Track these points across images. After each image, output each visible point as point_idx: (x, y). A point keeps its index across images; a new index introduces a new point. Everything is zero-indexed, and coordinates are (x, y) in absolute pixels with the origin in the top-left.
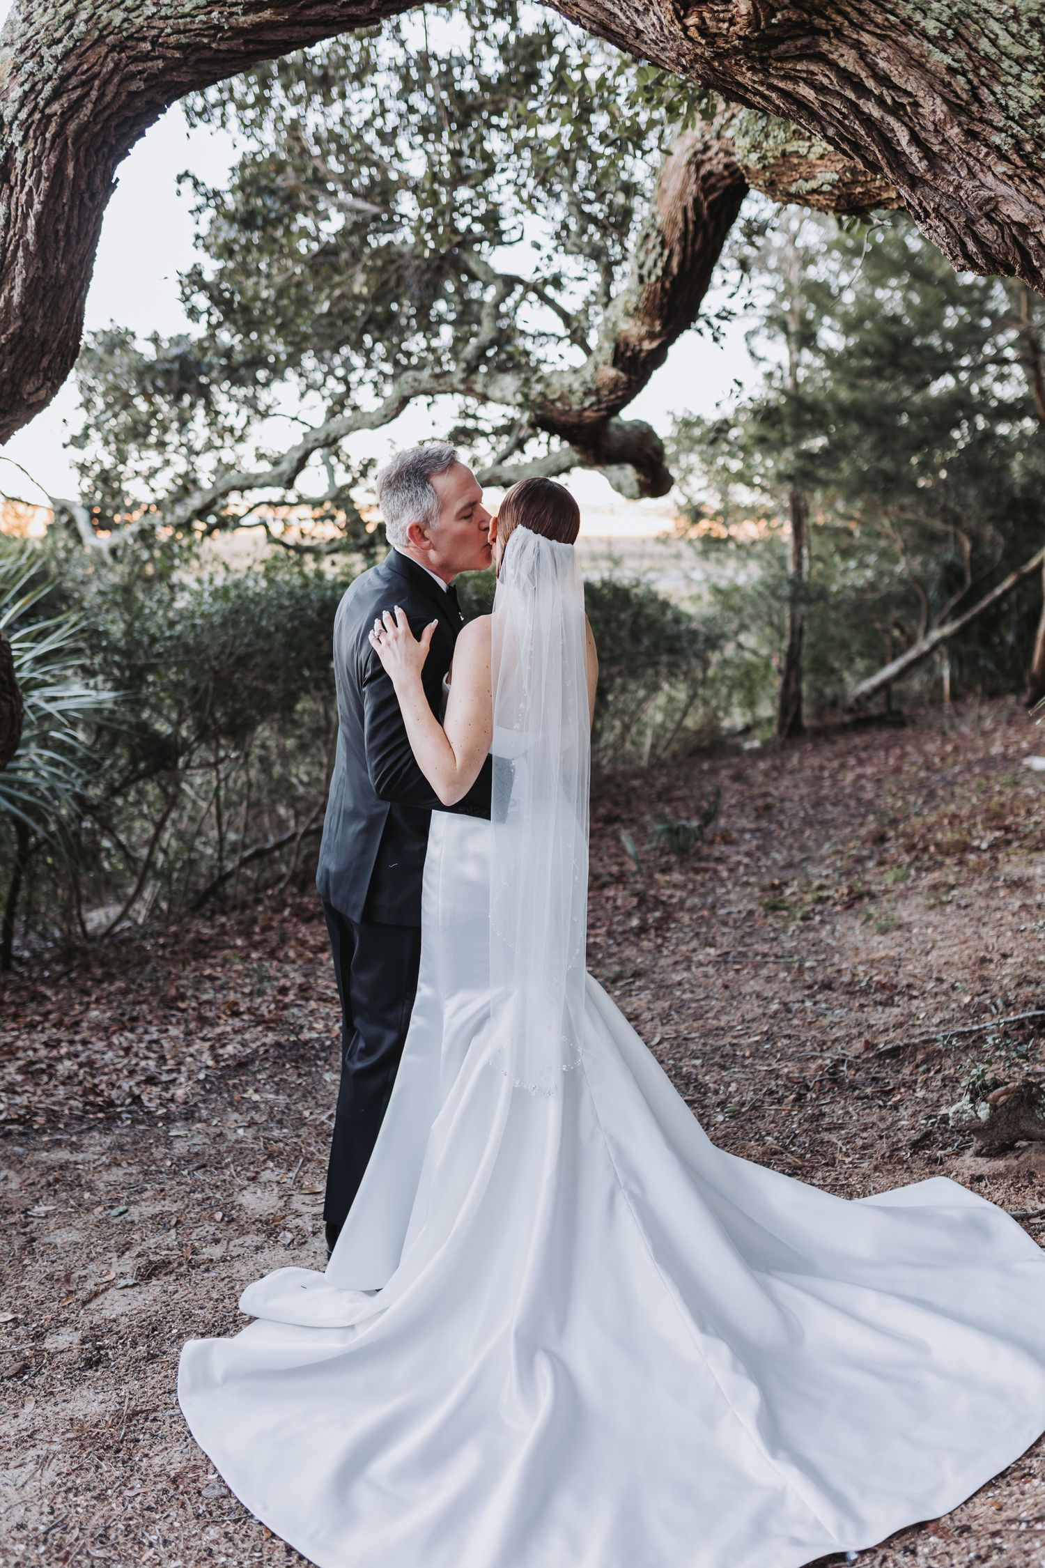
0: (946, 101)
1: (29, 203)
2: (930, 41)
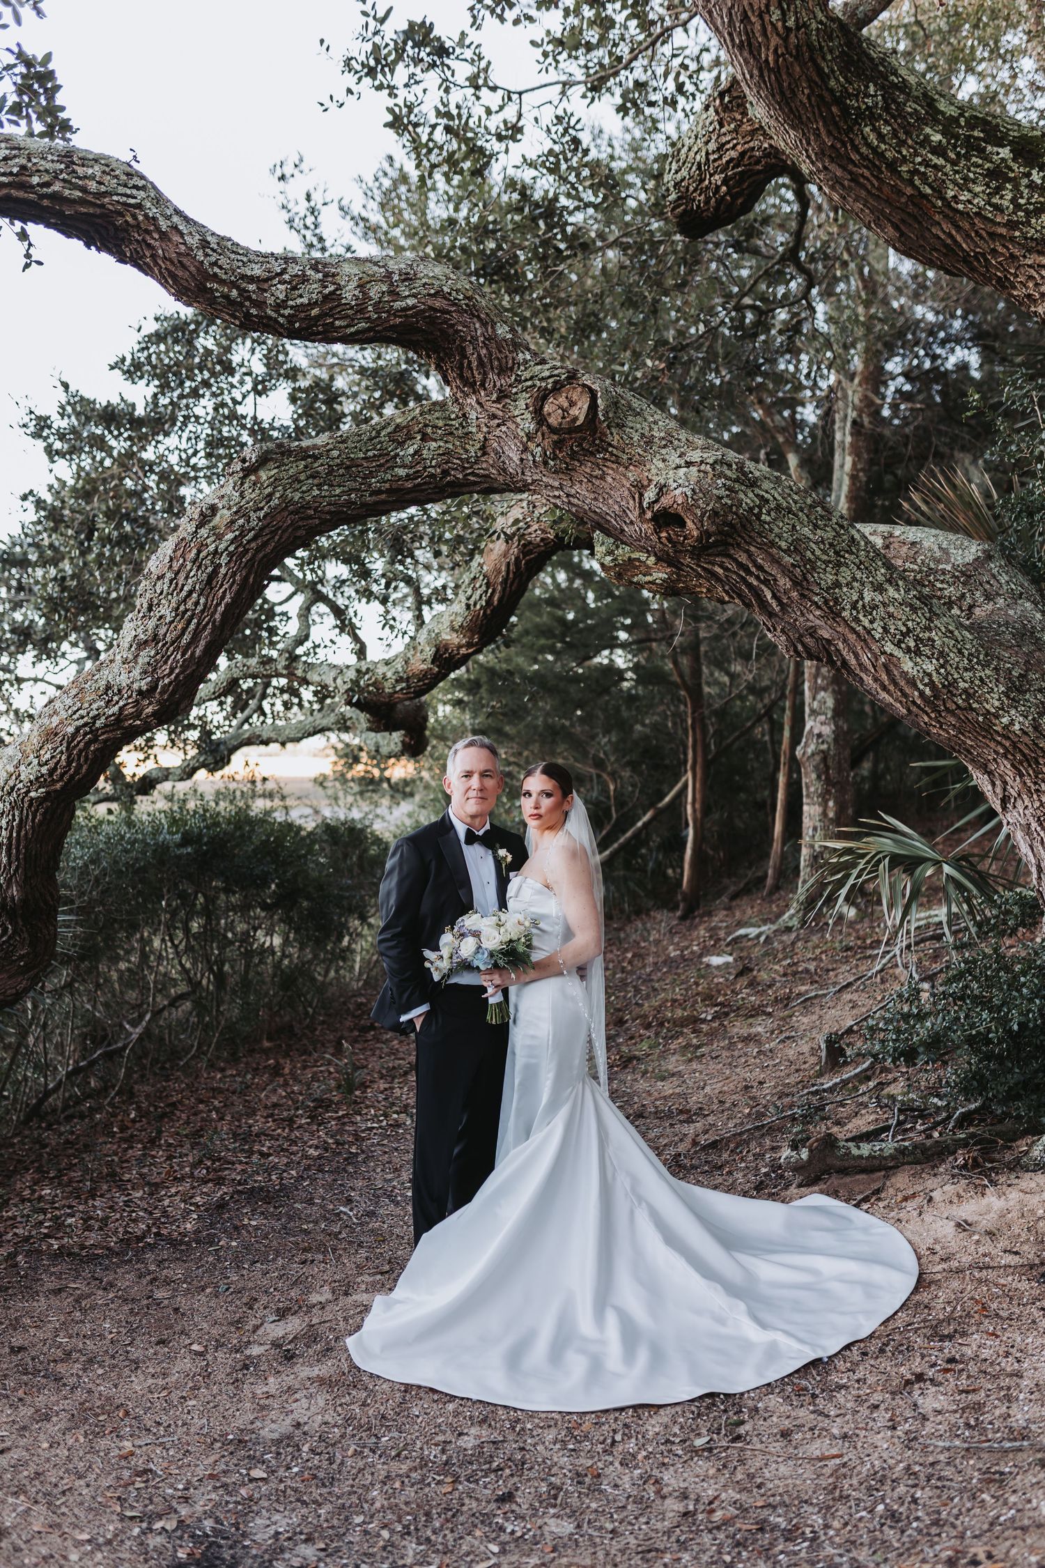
0: (791, 579)
2: (783, 551)
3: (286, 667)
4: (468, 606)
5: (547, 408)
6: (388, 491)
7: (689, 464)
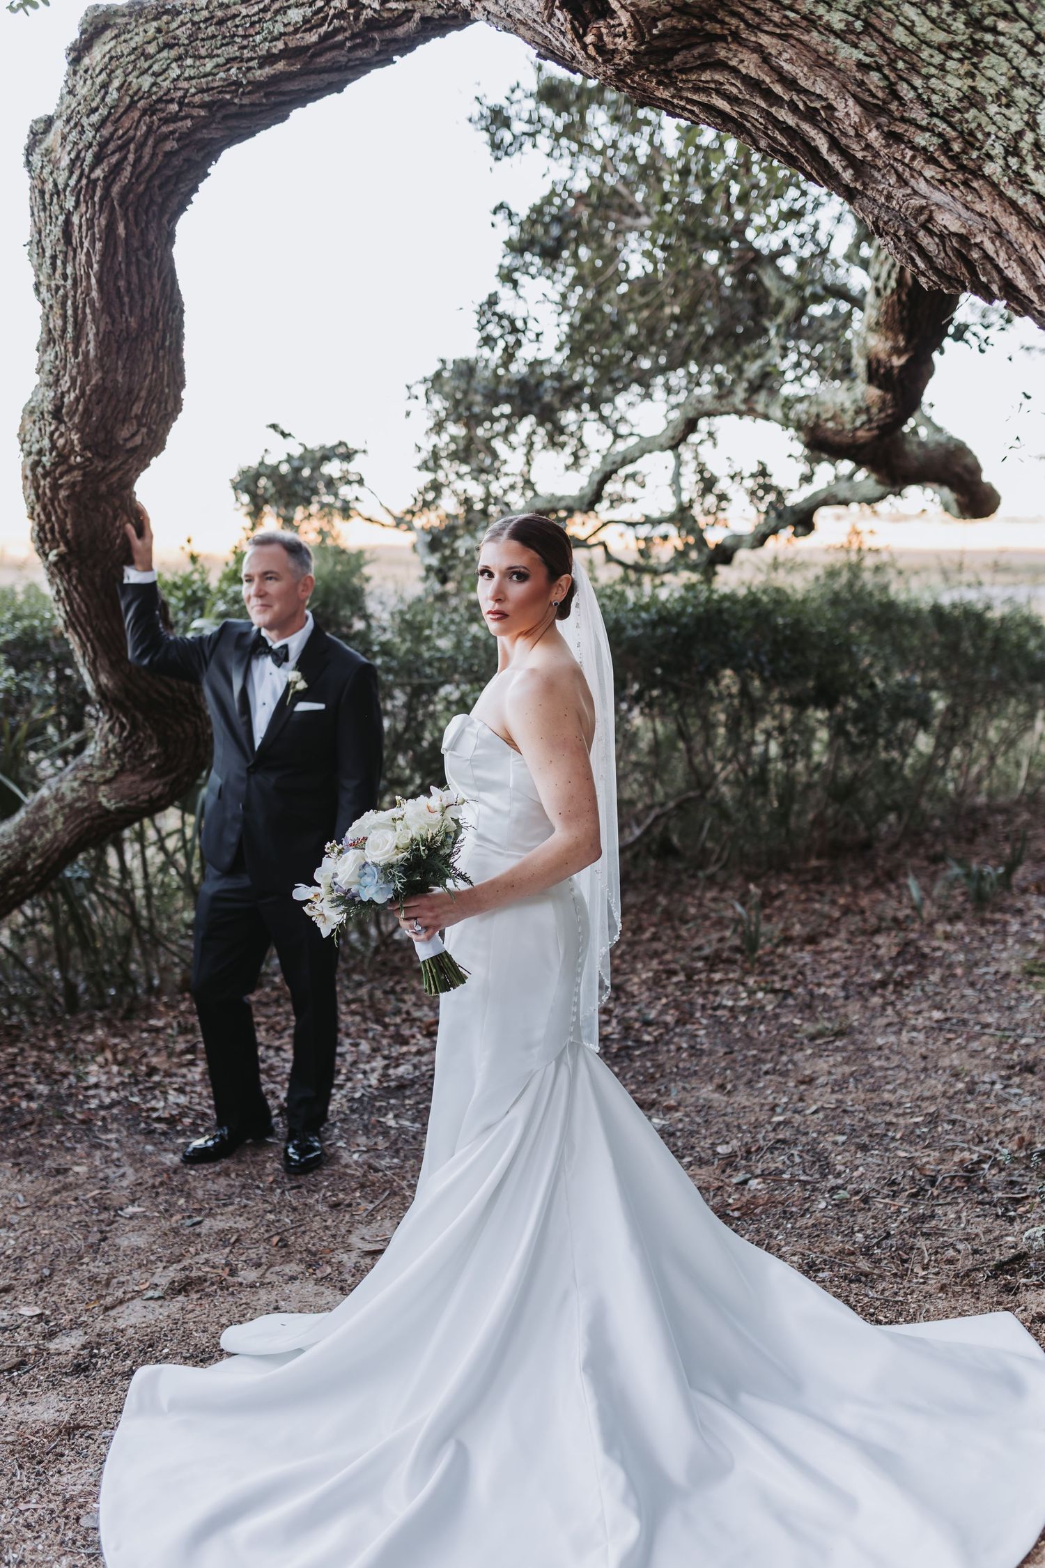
0: (858, 100)
1: (89, 264)
2: (837, 35)
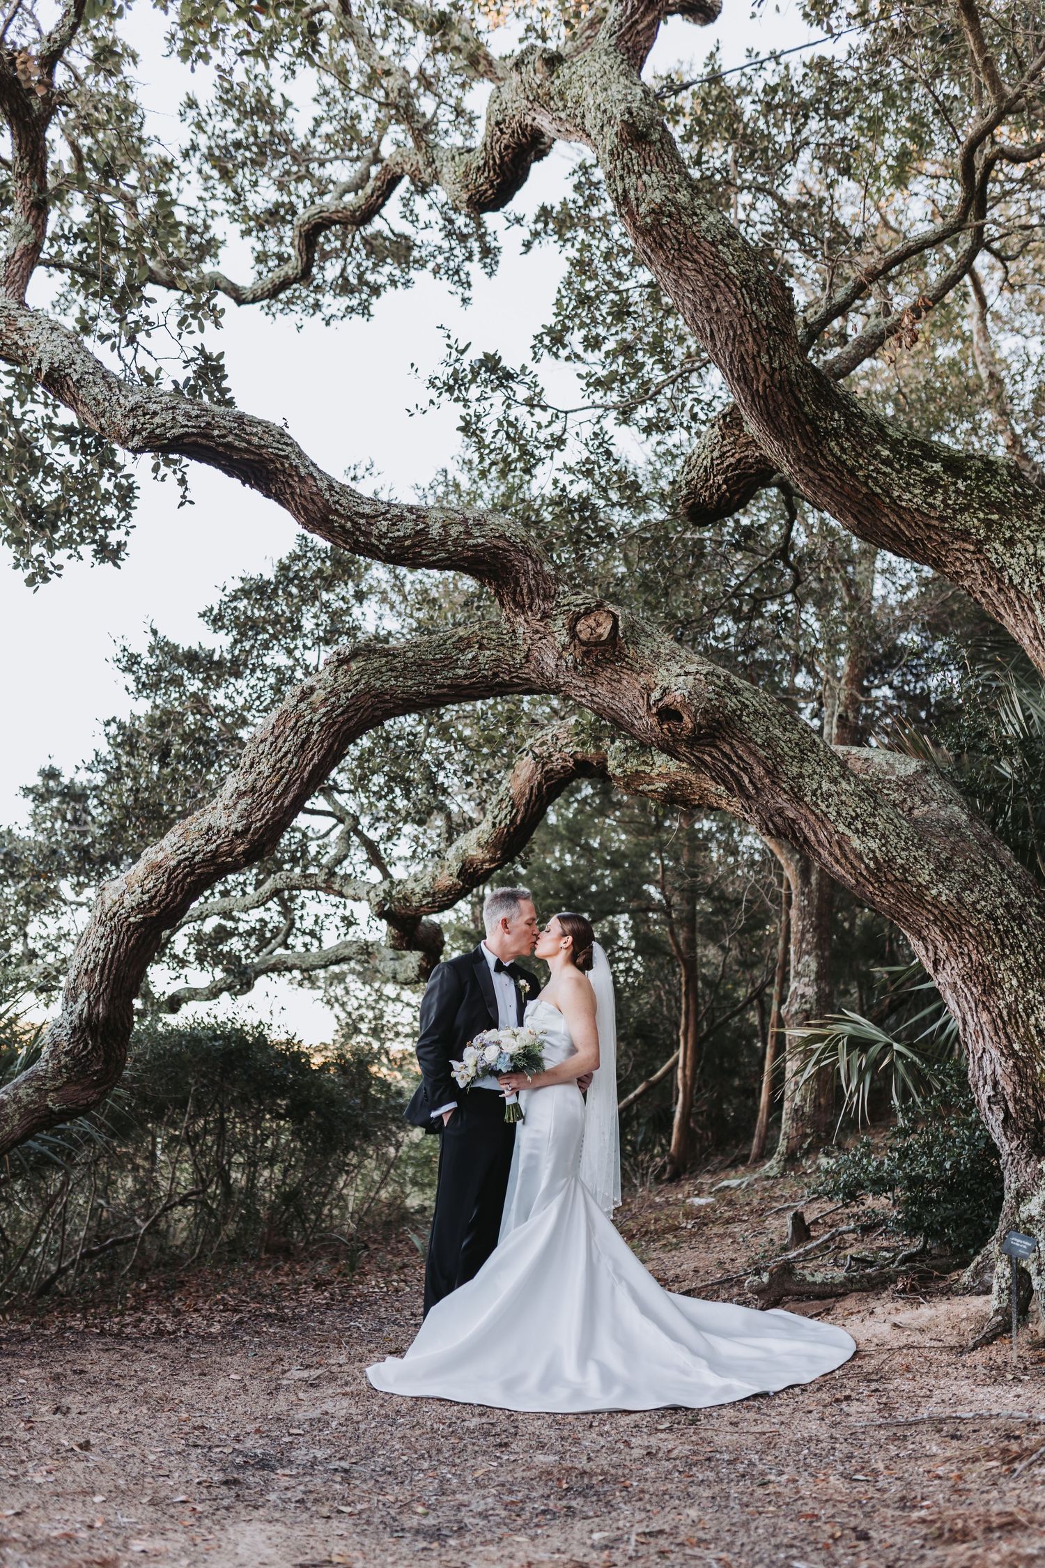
0: (764, 768)
2: (758, 746)
3: (325, 881)
4: (494, 825)
5: (579, 627)
6: (449, 686)
7: (687, 674)
